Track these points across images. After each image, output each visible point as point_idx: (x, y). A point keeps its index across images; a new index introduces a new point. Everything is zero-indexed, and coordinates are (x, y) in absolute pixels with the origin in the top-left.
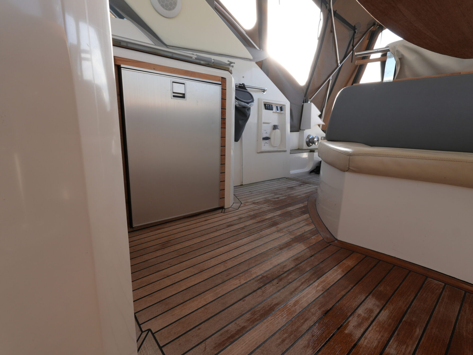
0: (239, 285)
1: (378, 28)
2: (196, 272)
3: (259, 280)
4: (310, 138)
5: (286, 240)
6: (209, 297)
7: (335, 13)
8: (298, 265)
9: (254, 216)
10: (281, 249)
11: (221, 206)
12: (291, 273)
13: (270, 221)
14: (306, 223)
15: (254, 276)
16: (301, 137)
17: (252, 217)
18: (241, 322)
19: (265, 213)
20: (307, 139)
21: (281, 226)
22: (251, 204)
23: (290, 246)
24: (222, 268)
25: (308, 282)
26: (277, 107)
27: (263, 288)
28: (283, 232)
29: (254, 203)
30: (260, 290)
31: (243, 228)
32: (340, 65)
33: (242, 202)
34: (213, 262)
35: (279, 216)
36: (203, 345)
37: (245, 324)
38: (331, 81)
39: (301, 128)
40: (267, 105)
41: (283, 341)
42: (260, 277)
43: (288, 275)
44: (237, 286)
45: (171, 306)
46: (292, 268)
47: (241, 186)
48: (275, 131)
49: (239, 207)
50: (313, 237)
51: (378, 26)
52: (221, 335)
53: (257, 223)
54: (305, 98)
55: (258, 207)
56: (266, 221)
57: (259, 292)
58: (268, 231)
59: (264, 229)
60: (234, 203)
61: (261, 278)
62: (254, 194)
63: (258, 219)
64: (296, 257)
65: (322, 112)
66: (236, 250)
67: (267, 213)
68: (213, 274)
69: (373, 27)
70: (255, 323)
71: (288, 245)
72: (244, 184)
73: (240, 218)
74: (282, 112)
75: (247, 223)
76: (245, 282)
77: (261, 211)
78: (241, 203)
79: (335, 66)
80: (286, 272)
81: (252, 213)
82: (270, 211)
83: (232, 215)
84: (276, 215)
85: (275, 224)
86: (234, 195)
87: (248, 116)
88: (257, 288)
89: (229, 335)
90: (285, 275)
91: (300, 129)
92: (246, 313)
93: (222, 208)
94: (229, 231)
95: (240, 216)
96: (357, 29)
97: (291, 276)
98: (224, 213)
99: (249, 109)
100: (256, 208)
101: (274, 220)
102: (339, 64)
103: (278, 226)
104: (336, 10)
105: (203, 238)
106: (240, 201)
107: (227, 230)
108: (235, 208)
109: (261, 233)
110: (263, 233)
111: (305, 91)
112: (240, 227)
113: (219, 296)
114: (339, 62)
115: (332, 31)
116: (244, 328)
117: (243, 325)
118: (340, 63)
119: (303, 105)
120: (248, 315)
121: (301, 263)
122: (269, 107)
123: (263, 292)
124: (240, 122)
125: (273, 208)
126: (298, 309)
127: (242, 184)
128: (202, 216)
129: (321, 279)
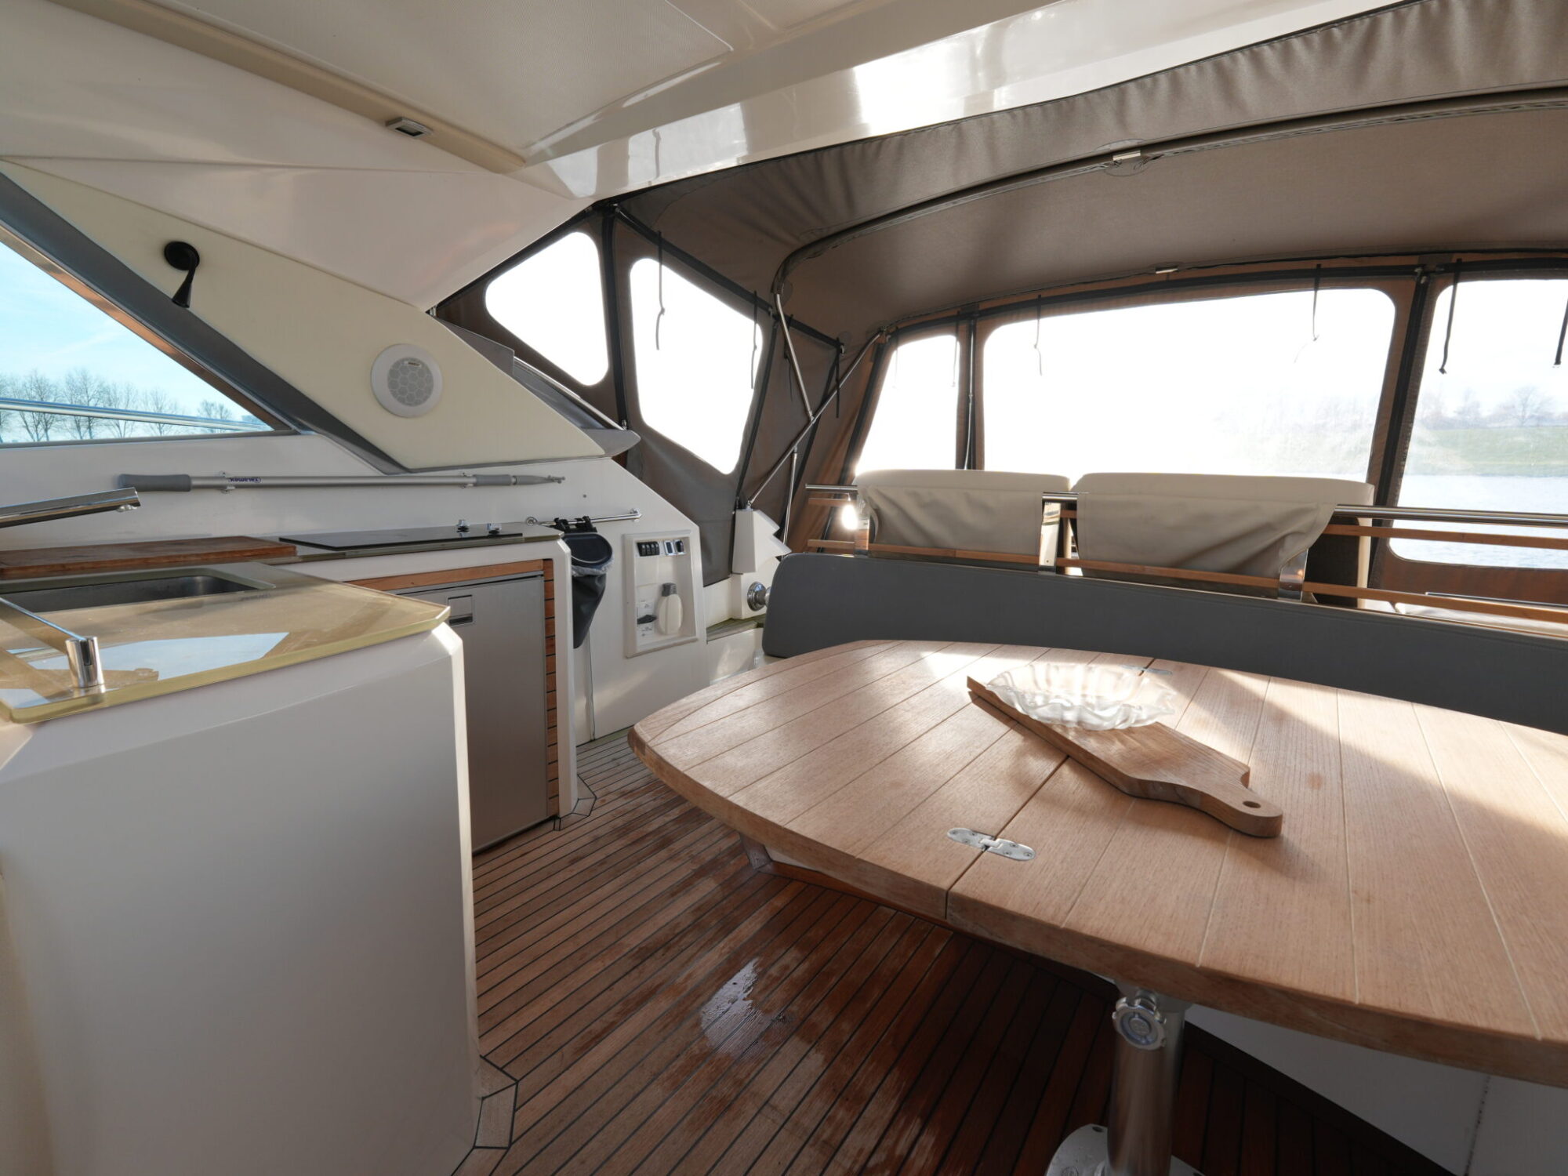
0: (602, 969)
1: (889, 339)
2: (527, 962)
3: (634, 955)
4: (757, 589)
5: (685, 875)
6: (556, 995)
7: (789, 320)
8: (699, 919)
9: (624, 830)
10: (673, 894)
11: (552, 814)
12: (685, 936)
13: (656, 837)
14: (725, 831)
15: (627, 950)
16: (736, 588)
17: (621, 832)
18: (609, 1017)
19: (645, 818)
20: (749, 593)
21: (677, 846)
22: (616, 797)
23: (690, 887)
24: (570, 948)
25: (710, 944)
26: (668, 545)
27: (640, 967)
28: (679, 859)
29: (624, 794)
30: (636, 970)
31: (602, 862)
32: (813, 420)
33: (598, 794)
34: (554, 939)
35: (676, 821)
36: (559, 1053)
37: (615, 1018)
38: (796, 455)
39: (733, 570)
40: (643, 547)
41: (665, 1027)
42: (637, 949)
43: (680, 939)
44: (600, 970)
45: (499, 1020)
46: (689, 926)
47: (592, 745)
48: (666, 599)
49: (591, 811)
50: (732, 862)
51: (889, 336)
52: (582, 1038)
53: (630, 845)
54: (738, 498)
55: (632, 803)
56: (648, 838)
57: (635, 973)
58: (651, 862)
59: (644, 857)
60: (579, 800)
61: (637, 952)
62: (624, 767)
63: (633, 836)
64: (697, 905)
65: (782, 524)
66: (592, 910)
67: (651, 819)
68: (557, 959)
69: (878, 336)
70: (629, 1015)
71: (686, 885)
72: (597, 737)
73: (596, 839)
74: (682, 553)
75: (612, 849)
76: (612, 962)
77: (638, 815)
78: (596, 798)
79: (803, 422)
80: (678, 934)
81: (619, 822)
82: (658, 811)
83: (578, 833)
84: (667, 819)
85: (665, 842)
86: (578, 775)
87: (600, 593)
88: (631, 967)
89: (593, 1036)
90: (676, 939)
91: (731, 572)
92: (614, 1006)
93: (555, 817)
94: (575, 873)
95: (596, 833)
96: (843, 344)
97: (685, 939)
98: (560, 830)
99: (602, 578)
100: (628, 808)
101: (664, 833)
102: (812, 418)
103: (671, 846)
104: (792, 315)
105: (526, 897)
106: (593, 793)
107: (571, 871)
108: (583, 813)
109: (638, 867)
110: (642, 866)
111: (736, 483)
112: (597, 861)
113: (573, 990)
114: (811, 413)
115: (787, 356)
116: (613, 1023)
117: (611, 1020)
118: (814, 415)
119: (734, 516)
120: (618, 1008)
121: (705, 914)
122: (648, 551)
123: (641, 972)
124: (584, 608)
125: (663, 802)
126: (690, 985)
127: (592, 738)
128: (513, 845)
129: (730, 936)
